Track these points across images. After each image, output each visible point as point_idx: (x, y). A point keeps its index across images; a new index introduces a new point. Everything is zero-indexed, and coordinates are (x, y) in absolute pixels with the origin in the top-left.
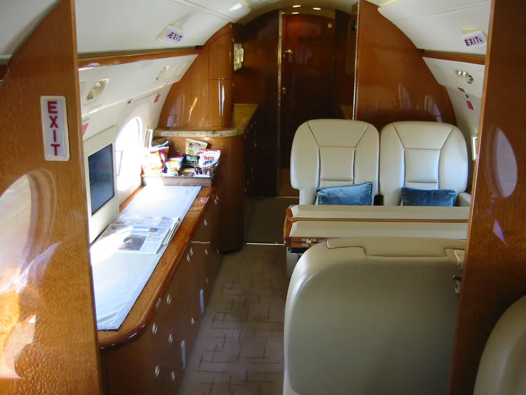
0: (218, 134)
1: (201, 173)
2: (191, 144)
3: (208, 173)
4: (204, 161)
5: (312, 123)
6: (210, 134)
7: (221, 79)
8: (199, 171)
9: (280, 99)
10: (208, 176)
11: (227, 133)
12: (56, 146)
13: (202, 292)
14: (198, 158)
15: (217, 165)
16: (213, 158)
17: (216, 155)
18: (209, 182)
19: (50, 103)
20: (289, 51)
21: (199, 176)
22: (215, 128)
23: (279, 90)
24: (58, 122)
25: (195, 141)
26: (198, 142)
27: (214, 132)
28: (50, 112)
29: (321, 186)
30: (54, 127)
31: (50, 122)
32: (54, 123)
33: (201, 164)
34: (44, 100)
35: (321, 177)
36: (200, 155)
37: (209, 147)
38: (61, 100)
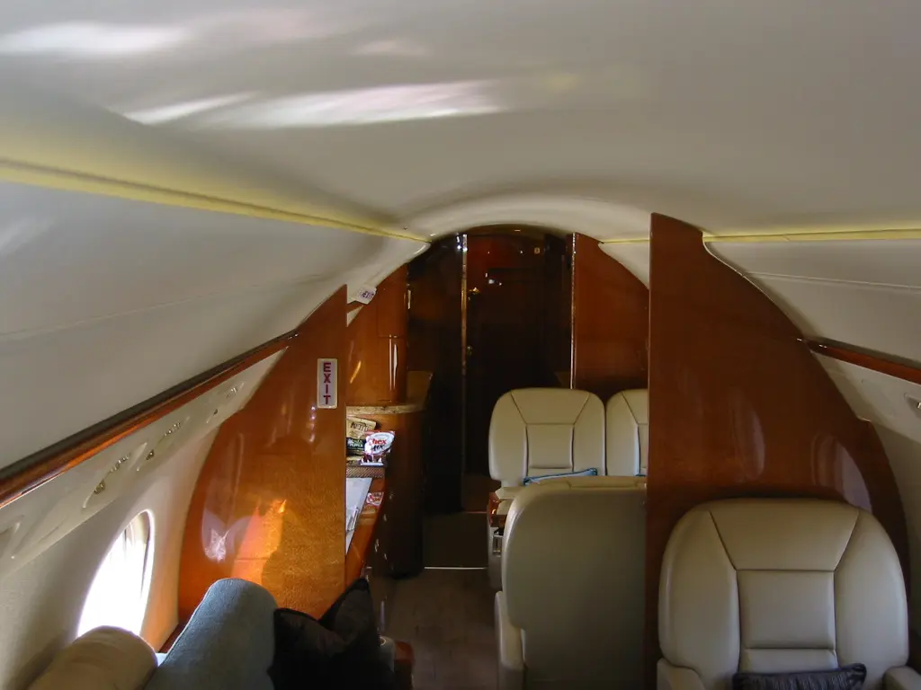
0: (389, 411)
1: (371, 461)
2: (353, 424)
3: (380, 460)
4: (373, 445)
5: (516, 393)
6: (379, 410)
7: (392, 337)
8: (367, 458)
9: (464, 363)
10: (380, 463)
11: (400, 409)
12: (327, 397)
13: (383, 604)
14: (364, 442)
15: (389, 451)
16: (384, 442)
17: (388, 438)
18: (382, 472)
19: (325, 364)
20: (475, 290)
21: (368, 463)
22: (385, 403)
23: (464, 351)
24: (330, 378)
25: (359, 420)
26: (363, 421)
27: (385, 407)
28: (325, 371)
29: (530, 475)
30: (327, 383)
31: (324, 378)
32: (327, 379)
33: (368, 449)
34: (321, 361)
35: (530, 464)
36: (367, 438)
37: (378, 428)
38: (334, 362)
